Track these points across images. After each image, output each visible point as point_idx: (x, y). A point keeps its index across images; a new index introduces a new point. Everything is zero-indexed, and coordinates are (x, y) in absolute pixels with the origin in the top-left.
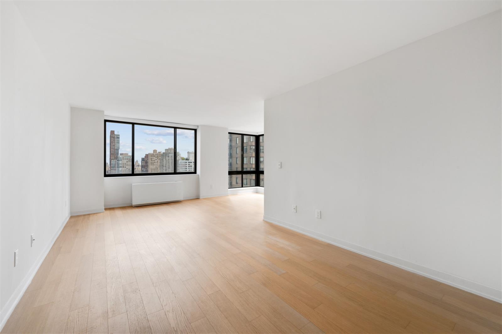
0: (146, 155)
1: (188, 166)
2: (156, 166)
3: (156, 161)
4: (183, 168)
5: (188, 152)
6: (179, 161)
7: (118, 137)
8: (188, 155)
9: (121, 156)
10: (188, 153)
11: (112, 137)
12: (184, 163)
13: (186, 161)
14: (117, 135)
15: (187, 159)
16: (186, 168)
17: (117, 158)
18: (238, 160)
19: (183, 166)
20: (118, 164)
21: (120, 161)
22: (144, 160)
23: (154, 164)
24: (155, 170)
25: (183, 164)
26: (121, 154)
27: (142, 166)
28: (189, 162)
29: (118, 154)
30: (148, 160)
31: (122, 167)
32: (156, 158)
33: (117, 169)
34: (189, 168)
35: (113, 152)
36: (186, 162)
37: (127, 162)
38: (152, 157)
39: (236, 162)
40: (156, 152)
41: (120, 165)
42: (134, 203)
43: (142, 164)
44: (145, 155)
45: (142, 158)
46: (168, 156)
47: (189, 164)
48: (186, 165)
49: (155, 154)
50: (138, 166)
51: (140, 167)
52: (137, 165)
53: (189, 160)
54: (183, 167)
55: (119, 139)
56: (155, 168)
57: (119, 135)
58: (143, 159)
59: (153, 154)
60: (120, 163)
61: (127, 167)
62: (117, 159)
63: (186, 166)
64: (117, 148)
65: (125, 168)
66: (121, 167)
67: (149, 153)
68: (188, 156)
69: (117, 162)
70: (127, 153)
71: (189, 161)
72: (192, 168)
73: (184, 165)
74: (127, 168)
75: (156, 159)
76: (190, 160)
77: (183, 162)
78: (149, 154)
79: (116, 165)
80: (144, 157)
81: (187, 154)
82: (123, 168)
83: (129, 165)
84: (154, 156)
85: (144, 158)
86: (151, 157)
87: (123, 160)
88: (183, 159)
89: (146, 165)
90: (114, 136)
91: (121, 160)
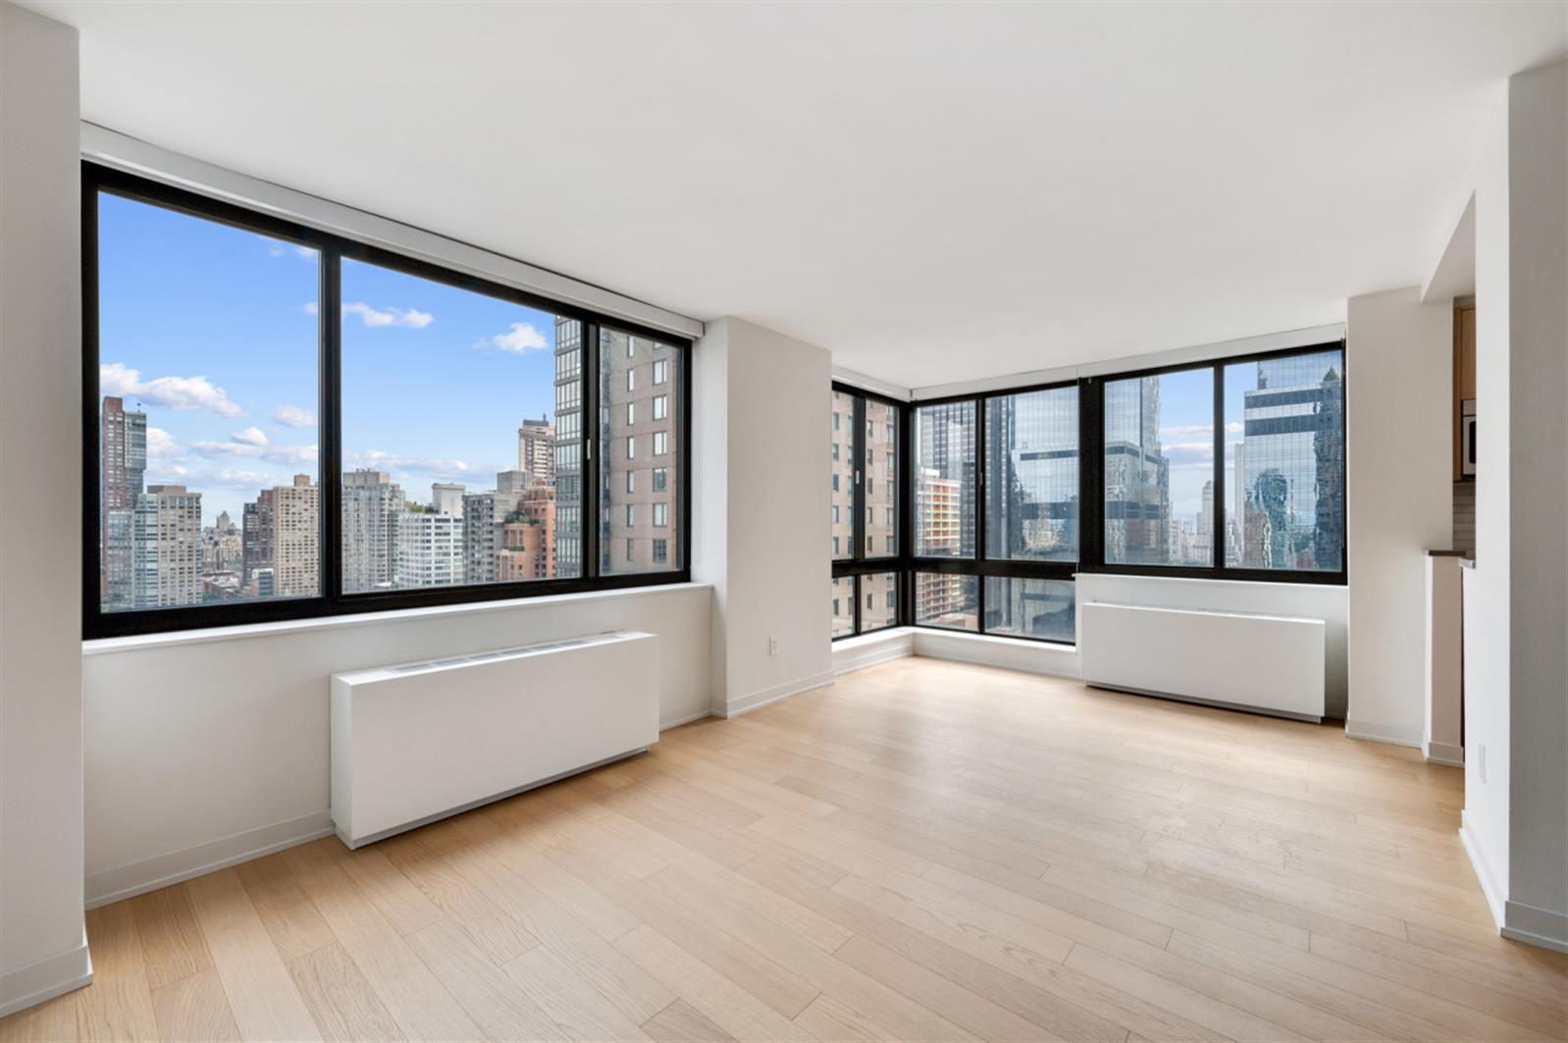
0: (263, 492)
1: (436, 534)
2: (306, 533)
3: (304, 514)
4: (417, 541)
5: (436, 484)
6: (401, 517)
7: (138, 421)
8: (434, 493)
9: (152, 497)
10: (435, 487)
11: (111, 422)
12: (420, 524)
13: (428, 516)
14: (134, 416)
15: (430, 510)
16: (429, 541)
17: (135, 502)
18: (632, 512)
19: (417, 534)
20: (140, 527)
21: (148, 515)
22: (253, 512)
23: (298, 525)
24: (303, 547)
25: (417, 528)
26: (153, 489)
27: (247, 535)
28: (437, 520)
29: (139, 487)
30: (272, 510)
31: (160, 537)
32: (306, 506)
33: (134, 544)
34: (437, 541)
35: (116, 479)
36: (429, 520)
37: (181, 517)
38: (290, 502)
39: (626, 520)
40: (308, 482)
41: (149, 530)
42: (362, 822)
43: (245, 525)
44: (259, 494)
45: (247, 505)
46: (356, 500)
47: (440, 527)
48: (428, 531)
49: (300, 488)
50: (231, 532)
51: (239, 539)
52: (226, 529)
53: (437, 512)
54: (415, 538)
55: (145, 430)
56: (303, 539)
57: (144, 417)
58: (250, 510)
59: (294, 490)
60: (148, 523)
61: (181, 539)
62: (134, 507)
63: (429, 534)
64: (138, 466)
65: (173, 543)
66: (153, 537)
67: (276, 485)
68: (437, 498)
69: (135, 517)
70: (179, 483)
71: (438, 517)
72: (449, 541)
73: (420, 531)
74: (181, 543)
75: (306, 510)
76: (443, 510)
77: (417, 520)
78: (276, 489)
79: (132, 530)
80: (255, 501)
81: (431, 491)
82: (163, 543)
83: (189, 530)
84: (297, 496)
85: (253, 506)
86: (285, 502)
87: (161, 512)
88: (415, 509)
89: (265, 529)
90: (119, 419)
91: (156, 512)
